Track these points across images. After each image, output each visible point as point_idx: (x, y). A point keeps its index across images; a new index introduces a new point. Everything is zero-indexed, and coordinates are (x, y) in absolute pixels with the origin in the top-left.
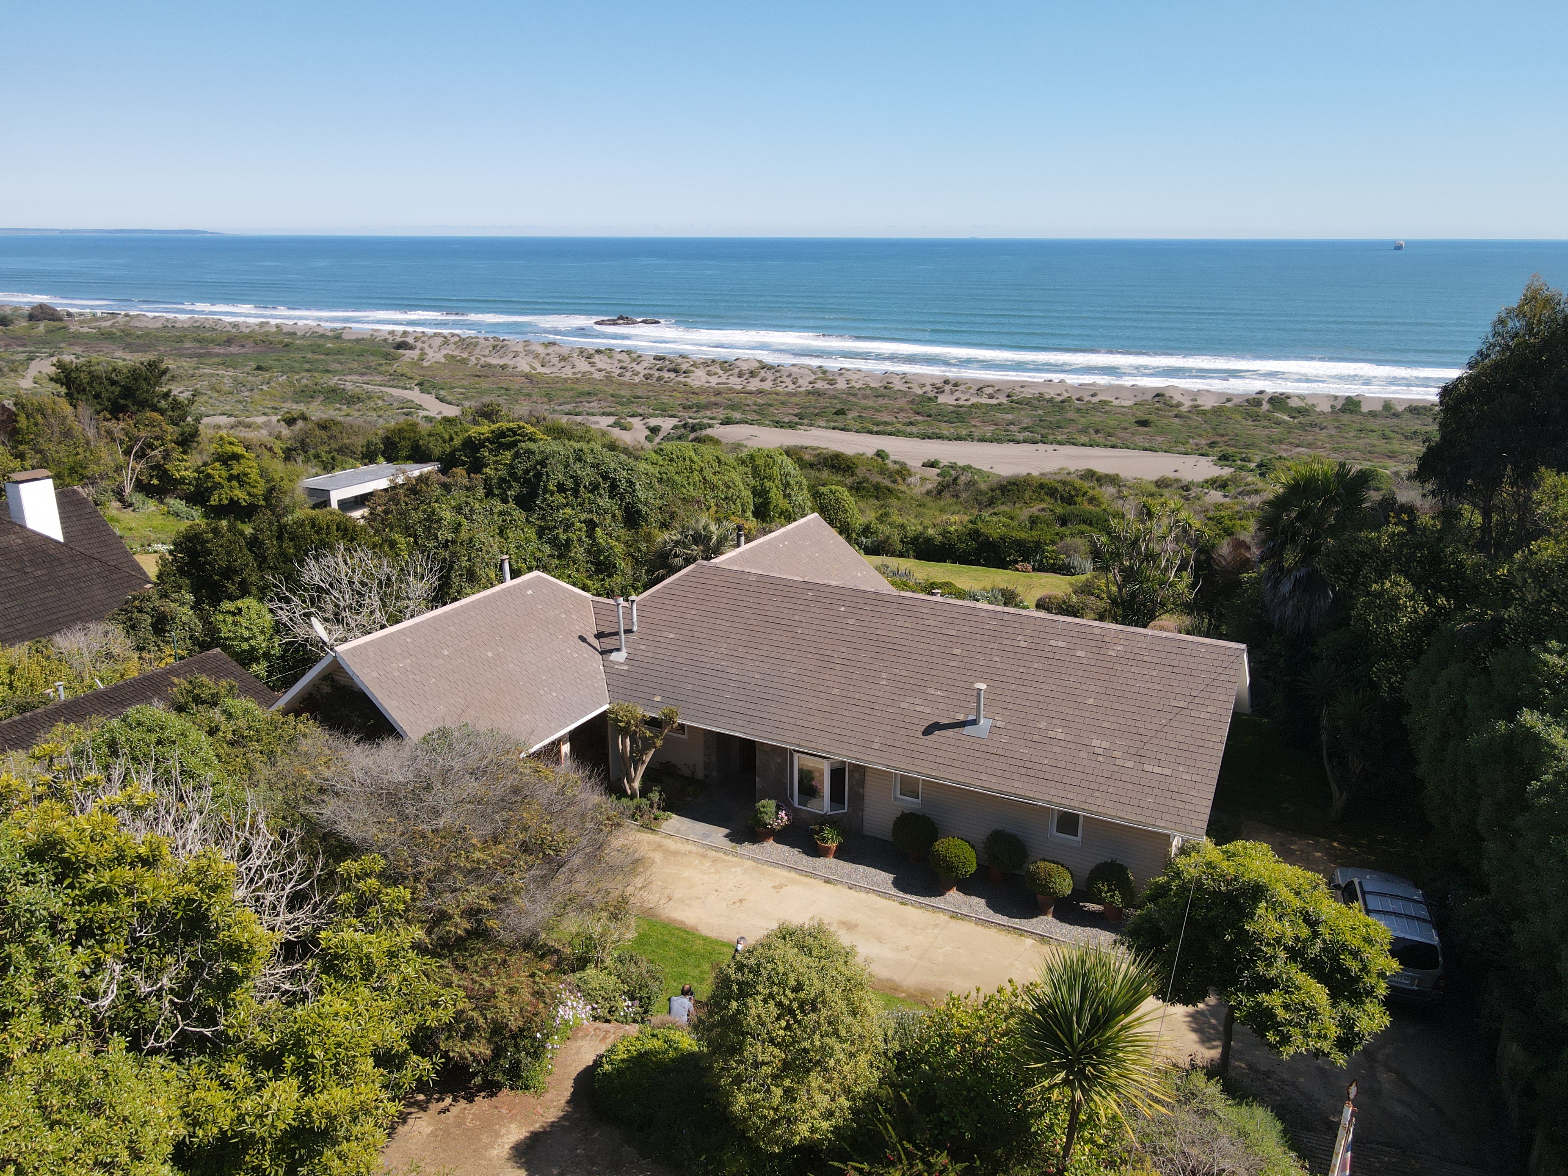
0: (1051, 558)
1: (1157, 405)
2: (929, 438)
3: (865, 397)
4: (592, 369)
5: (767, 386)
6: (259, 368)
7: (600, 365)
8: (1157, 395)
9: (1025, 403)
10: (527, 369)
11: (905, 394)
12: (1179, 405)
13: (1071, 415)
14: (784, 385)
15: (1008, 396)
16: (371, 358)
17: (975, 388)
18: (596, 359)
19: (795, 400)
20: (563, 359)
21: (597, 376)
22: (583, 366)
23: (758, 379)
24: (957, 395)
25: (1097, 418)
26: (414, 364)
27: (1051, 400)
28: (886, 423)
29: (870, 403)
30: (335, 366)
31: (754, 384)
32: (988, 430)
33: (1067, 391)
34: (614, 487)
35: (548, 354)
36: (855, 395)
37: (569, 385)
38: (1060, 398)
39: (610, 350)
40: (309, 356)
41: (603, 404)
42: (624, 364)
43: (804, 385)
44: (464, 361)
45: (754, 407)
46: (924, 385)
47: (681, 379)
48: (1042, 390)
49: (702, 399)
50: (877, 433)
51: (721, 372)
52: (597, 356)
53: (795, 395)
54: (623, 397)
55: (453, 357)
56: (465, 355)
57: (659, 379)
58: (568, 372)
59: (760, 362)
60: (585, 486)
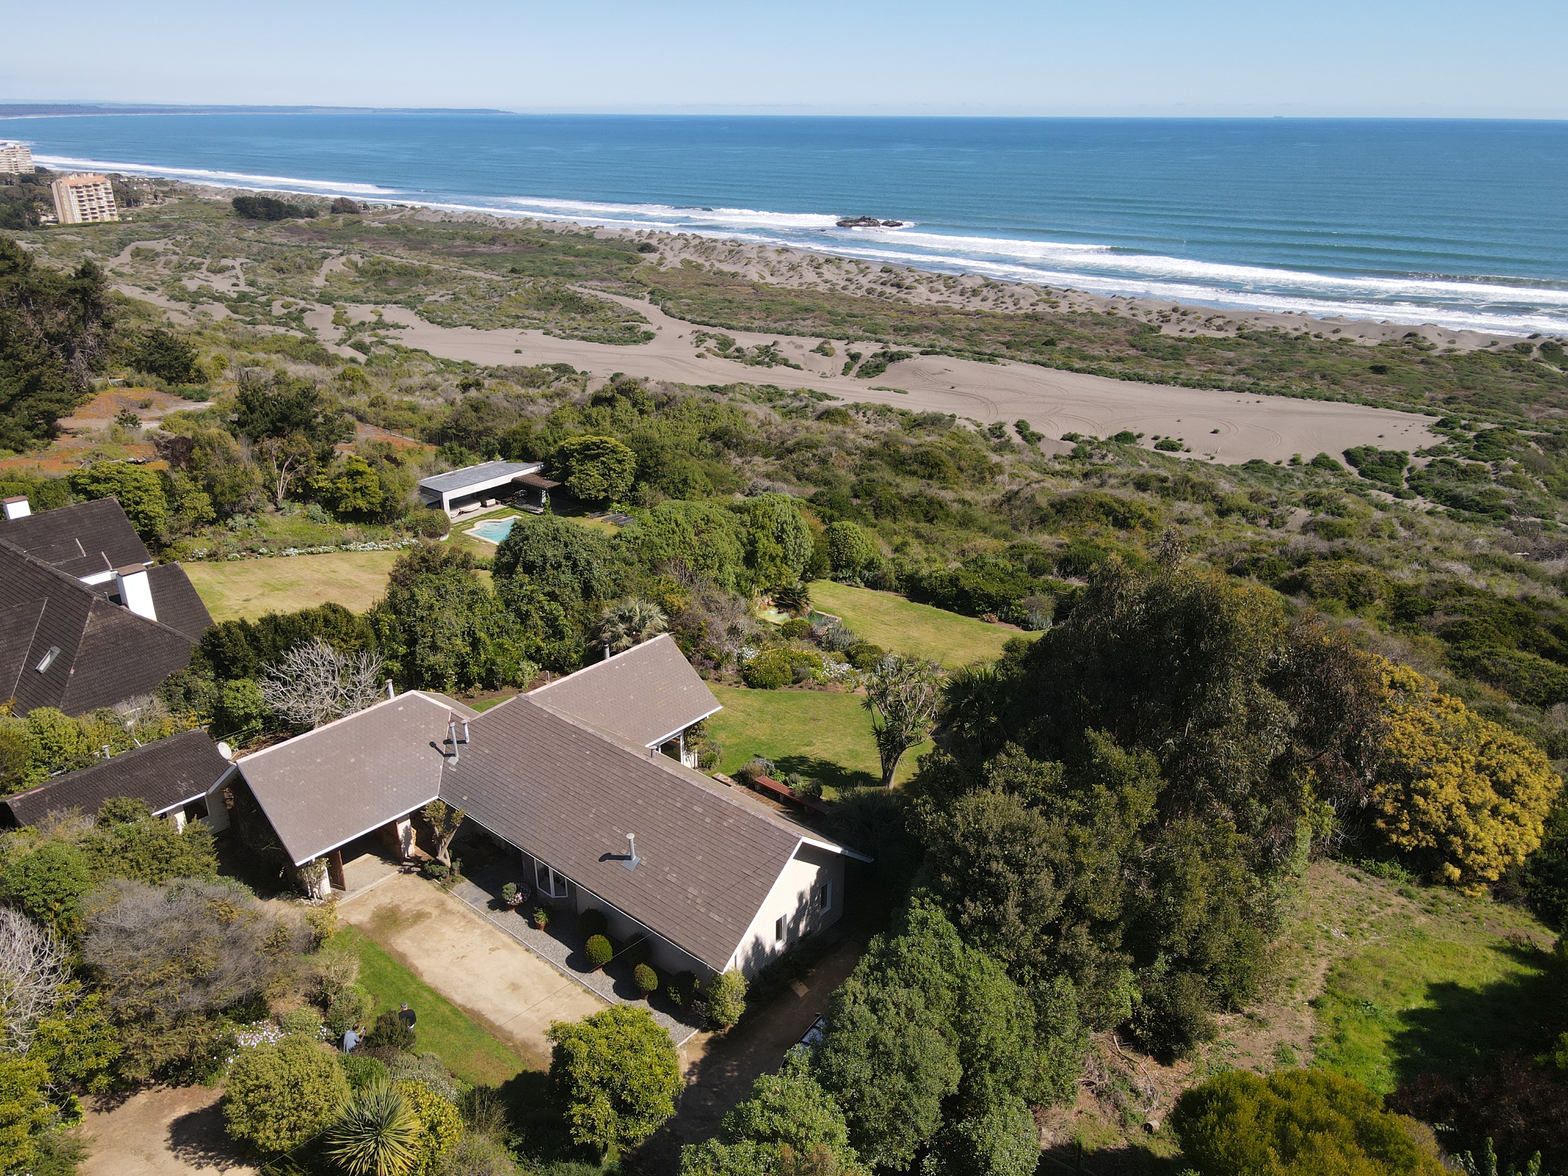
0: (1017, 611)
1: (1406, 347)
2: (1130, 379)
3: (1083, 324)
4: (819, 280)
5: (986, 307)
6: (513, 271)
7: (827, 276)
8: (1409, 335)
9: (1257, 338)
10: (755, 278)
11: (1126, 321)
12: (1433, 346)
13: (1300, 356)
14: (1004, 306)
15: (1239, 329)
16: (615, 261)
17: (1204, 317)
18: (825, 269)
19: (1010, 324)
20: (793, 268)
21: (822, 288)
22: (810, 276)
23: (980, 298)
24: (1183, 325)
25: (1328, 360)
26: (652, 269)
27: (1284, 336)
28: (1093, 358)
29: (1086, 332)
30: (581, 270)
31: (975, 305)
32: (1197, 371)
33: (1306, 325)
34: (575, 565)
35: (779, 262)
36: (1073, 322)
37: (791, 299)
38: (1296, 334)
39: (840, 259)
40: (561, 257)
41: (818, 322)
42: (850, 276)
43: (1026, 307)
44: (699, 267)
45: (965, 332)
46: (1150, 313)
47: (902, 295)
48: (1278, 323)
49: (916, 321)
50: (1077, 371)
51: (943, 289)
52: (825, 266)
53: (1011, 318)
54: (839, 315)
55: (690, 262)
56: (701, 261)
57: (881, 294)
58: (794, 283)
59: (985, 279)
60: (551, 565)
